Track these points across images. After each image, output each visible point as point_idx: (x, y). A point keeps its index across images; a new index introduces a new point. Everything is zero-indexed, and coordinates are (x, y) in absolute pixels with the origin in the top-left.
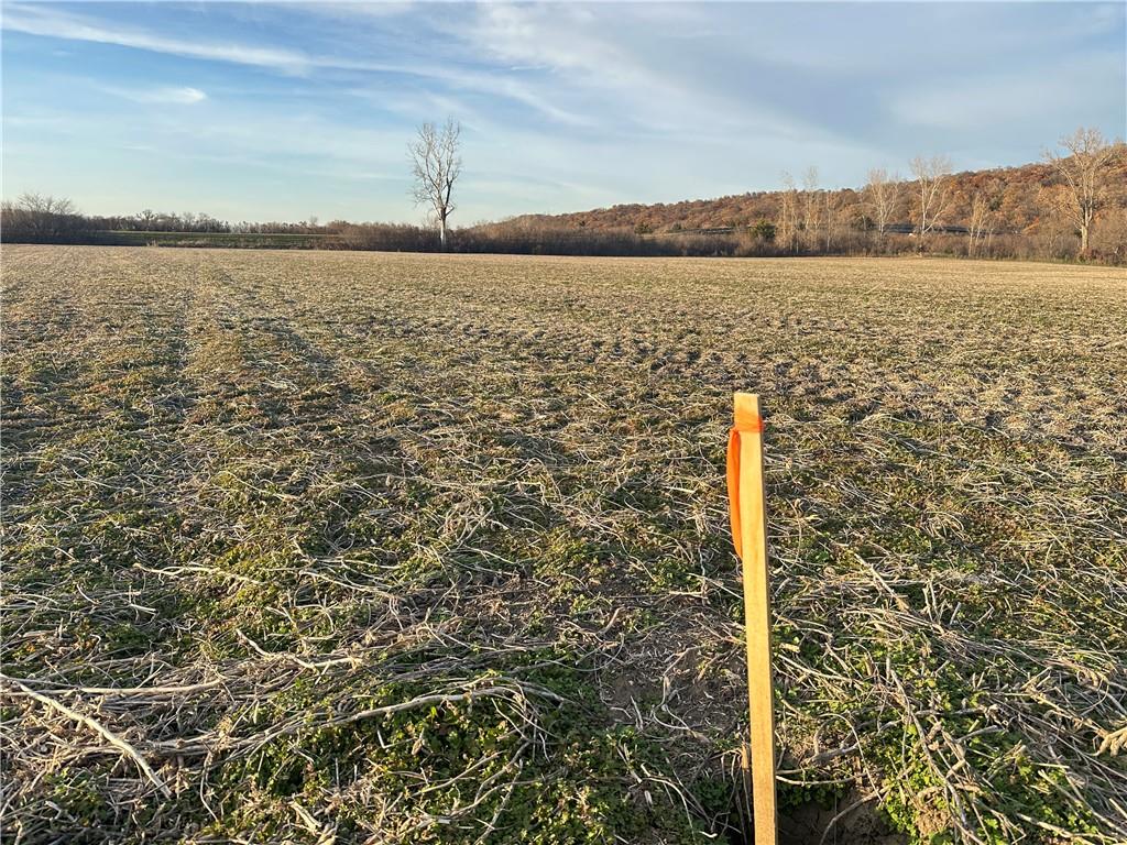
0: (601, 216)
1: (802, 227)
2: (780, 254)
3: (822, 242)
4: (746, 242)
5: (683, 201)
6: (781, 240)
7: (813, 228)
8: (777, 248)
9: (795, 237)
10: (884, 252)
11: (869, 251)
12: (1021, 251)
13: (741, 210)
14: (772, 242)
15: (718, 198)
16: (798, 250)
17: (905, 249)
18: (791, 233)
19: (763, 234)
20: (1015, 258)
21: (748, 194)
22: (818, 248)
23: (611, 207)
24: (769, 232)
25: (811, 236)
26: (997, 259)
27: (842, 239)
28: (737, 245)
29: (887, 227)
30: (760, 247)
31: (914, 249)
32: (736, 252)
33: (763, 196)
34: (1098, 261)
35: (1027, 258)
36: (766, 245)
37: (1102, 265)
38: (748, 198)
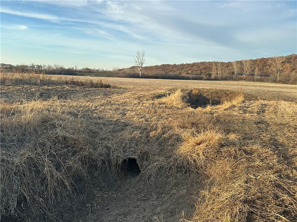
0: (158, 67)
1: (217, 74)
2: (212, 80)
3: (222, 77)
4: (205, 77)
5: (182, 64)
6: (213, 77)
7: (220, 74)
8: (212, 78)
9: (216, 76)
10: (236, 80)
11: (232, 80)
12: (265, 80)
13: (200, 67)
14: (210, 77)
15: (192, 63)
16: (216, 79)
17: (241, 79)
18: (215, 75)
19: (209, 75)
20: (264, 82)
21: (201, 62)
22: (221, 79)
23: (161, 65)
24: (210, 75)
25: (219, 76)
26: (261, 82)
27: (226, 77)
28: (203, 78)
29: (237, 74)
30: (208, 78)
31: (243, 79)
32: (203, 79)
33: (205, 63)
34: (280, 83)
35: (267, 82)
36: (209, 78)
37: (281, 83)
38: (201, 63)
